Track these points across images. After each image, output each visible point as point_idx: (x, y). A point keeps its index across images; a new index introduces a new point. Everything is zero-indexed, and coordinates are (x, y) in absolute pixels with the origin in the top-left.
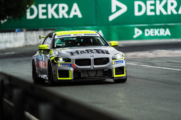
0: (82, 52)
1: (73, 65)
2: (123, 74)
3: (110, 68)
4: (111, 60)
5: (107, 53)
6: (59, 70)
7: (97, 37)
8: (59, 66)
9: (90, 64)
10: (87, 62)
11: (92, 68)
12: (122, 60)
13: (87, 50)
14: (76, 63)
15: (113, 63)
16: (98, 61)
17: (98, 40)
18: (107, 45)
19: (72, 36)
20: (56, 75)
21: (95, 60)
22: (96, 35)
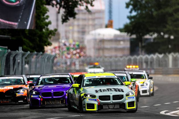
0: (104, 90)
1: (98, 100)
2: (134, 106)
3: (124, 102)
4: (125, 96)
5: (122, 91)
6: (87, 104)
7: (115, 78)
8: (87, 100)
9: (109, 100)
10: (107, 98)
11: (111, 102)
12: (133, 96)
13: (108, 89)
14: (99, 99)
15: (127, 98)
16: (115, 97)
17: (116, 80)
18: (122, 84)
19: (97, 77)
20: (85, 107)
21: (114, 96)
22: (114, 76)
